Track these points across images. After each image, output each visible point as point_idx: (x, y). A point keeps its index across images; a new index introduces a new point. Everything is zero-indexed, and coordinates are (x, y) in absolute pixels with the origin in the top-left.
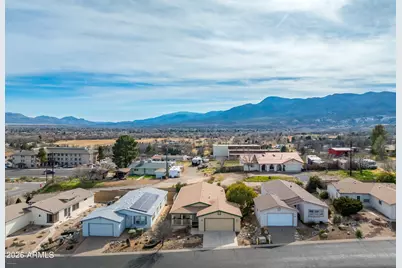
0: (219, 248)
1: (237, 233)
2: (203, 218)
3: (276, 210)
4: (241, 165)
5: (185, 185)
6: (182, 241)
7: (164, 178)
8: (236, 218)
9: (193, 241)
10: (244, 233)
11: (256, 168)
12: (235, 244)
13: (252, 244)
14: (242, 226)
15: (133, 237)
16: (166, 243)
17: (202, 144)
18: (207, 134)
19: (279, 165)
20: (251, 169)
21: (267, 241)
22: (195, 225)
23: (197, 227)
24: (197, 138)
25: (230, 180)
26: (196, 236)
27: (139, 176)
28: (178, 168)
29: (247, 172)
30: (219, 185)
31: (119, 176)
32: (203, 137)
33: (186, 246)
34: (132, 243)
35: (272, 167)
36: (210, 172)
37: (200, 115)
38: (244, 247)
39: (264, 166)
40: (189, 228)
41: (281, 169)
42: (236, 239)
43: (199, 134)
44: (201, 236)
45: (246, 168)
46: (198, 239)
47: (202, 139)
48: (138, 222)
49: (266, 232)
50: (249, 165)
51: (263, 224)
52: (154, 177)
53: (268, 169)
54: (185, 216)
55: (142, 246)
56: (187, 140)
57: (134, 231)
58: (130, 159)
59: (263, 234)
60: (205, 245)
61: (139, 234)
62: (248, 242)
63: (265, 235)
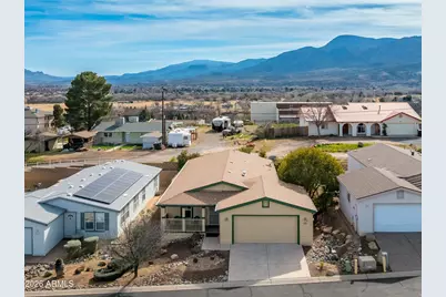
0: (265, 282)
1: (306, 249)
2: (228, 214)
3: (393, 197)
4: (302, 124)
5: (195, 156)
6: (181, 266)
7: (158, 147)
8: (303, 215)
9: (204, 265)
10: (321, 247)
11: (331, 130)
12: (302, 272)
13: (343, 272)
14: (316, 234)
15: (74, 256)
16: (144, 271)
17: (232, 109)
18: (239, 94)
19: (376, 124)
20: (323, 132)
21: (380, 265)
22: (213, 231)
23: (217, 235)
24: (224, 101)
25: (283, 149)
26: (212, 254)
27: (111, 145)
28: (186, 132)
29: (314, 138)
30: (263, 155)
31: (75, 144)
32: (233, 98)
33: (189, 276)
34: (69, 269)
35: (361, 128)
36: (244, 139)
37: (231, 65)
38: (324, 279)
39: (346, 127)
40: (199, 237)
41: (380, 131)
42: (304, 261)
43: (228, 95)
44: (225, 255)
45: (313, 131)
46: (218, 262)
47: (233, 102)
48: (90, 226)
49: (372, 246)
50: (318, 123)
51: (363, 228)
52: (139, 146)
53: (354, 131)
54: (190, 212)
55: (91, 275)
56: (207, 103)
57: (78, 243)
58: (97, 115)
59: (366, 251)
60: (234, 276)
61: (89, 249)
62: (333, 268)
63: (373, 253)
